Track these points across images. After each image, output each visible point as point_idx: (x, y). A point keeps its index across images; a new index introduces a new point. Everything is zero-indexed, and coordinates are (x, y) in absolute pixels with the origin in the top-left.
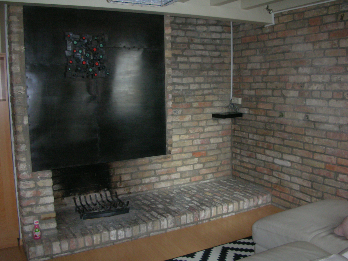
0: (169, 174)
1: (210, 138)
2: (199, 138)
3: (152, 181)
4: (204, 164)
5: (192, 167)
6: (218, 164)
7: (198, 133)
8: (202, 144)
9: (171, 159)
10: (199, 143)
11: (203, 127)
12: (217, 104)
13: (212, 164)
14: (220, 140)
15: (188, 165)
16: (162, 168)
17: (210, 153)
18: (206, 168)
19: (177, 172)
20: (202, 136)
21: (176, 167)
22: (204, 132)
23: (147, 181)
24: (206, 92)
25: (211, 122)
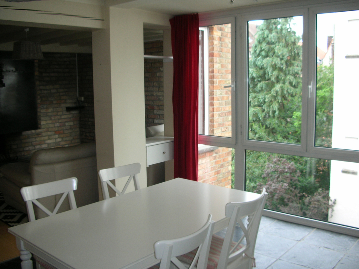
0: (40, 144)
1: (65, 122)
2: (58, 122)
3: (30, 149)
4: (62, 138)
5: (55, 140)
6: (71, 138)
7: (57, 119)
8: (60, 126)
9: (41, 135)
10: (58, 125)
11: (61, 116)
12: (68, 101)
13: (67, 139)
14: (72, 124)
15: (52, 139)
16: (36, 141)
17: (66, 132)
18: (64, 141)
19: (45, 143)
20: (60, 121)
21: (45, 140)
22: (61, 119)
23: (27, 149)
24: (61, 94)
25: (65, 113)
